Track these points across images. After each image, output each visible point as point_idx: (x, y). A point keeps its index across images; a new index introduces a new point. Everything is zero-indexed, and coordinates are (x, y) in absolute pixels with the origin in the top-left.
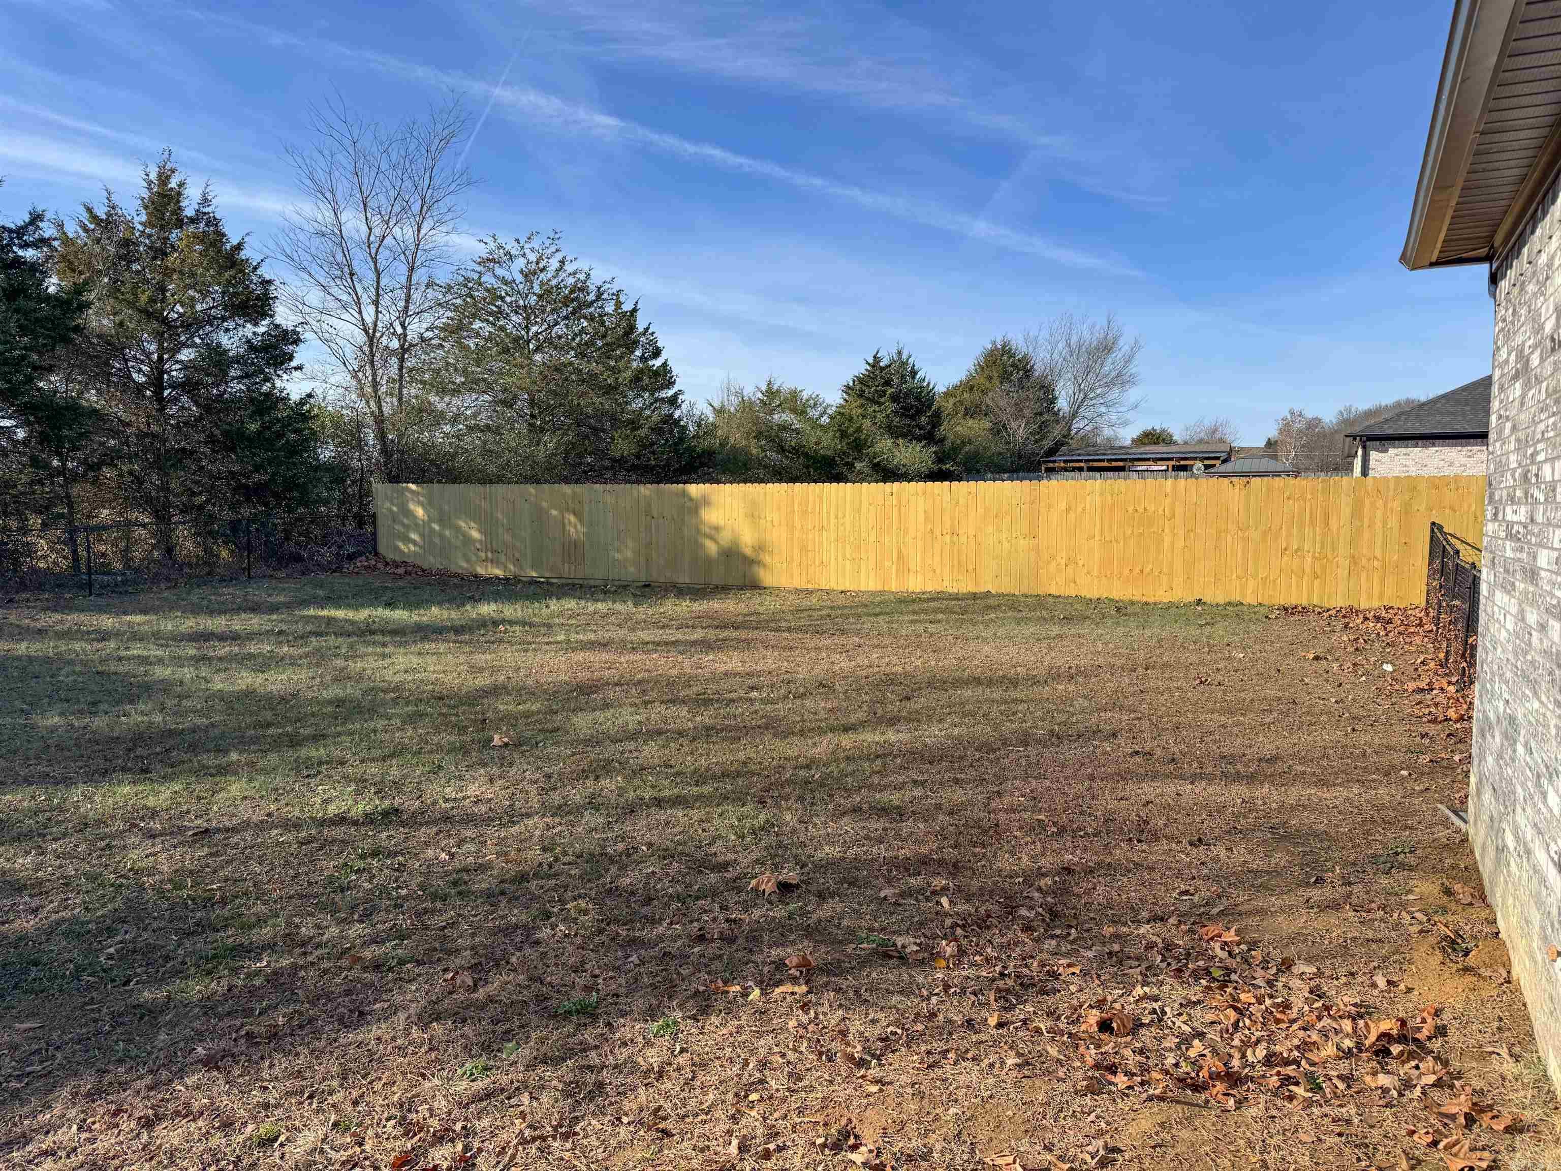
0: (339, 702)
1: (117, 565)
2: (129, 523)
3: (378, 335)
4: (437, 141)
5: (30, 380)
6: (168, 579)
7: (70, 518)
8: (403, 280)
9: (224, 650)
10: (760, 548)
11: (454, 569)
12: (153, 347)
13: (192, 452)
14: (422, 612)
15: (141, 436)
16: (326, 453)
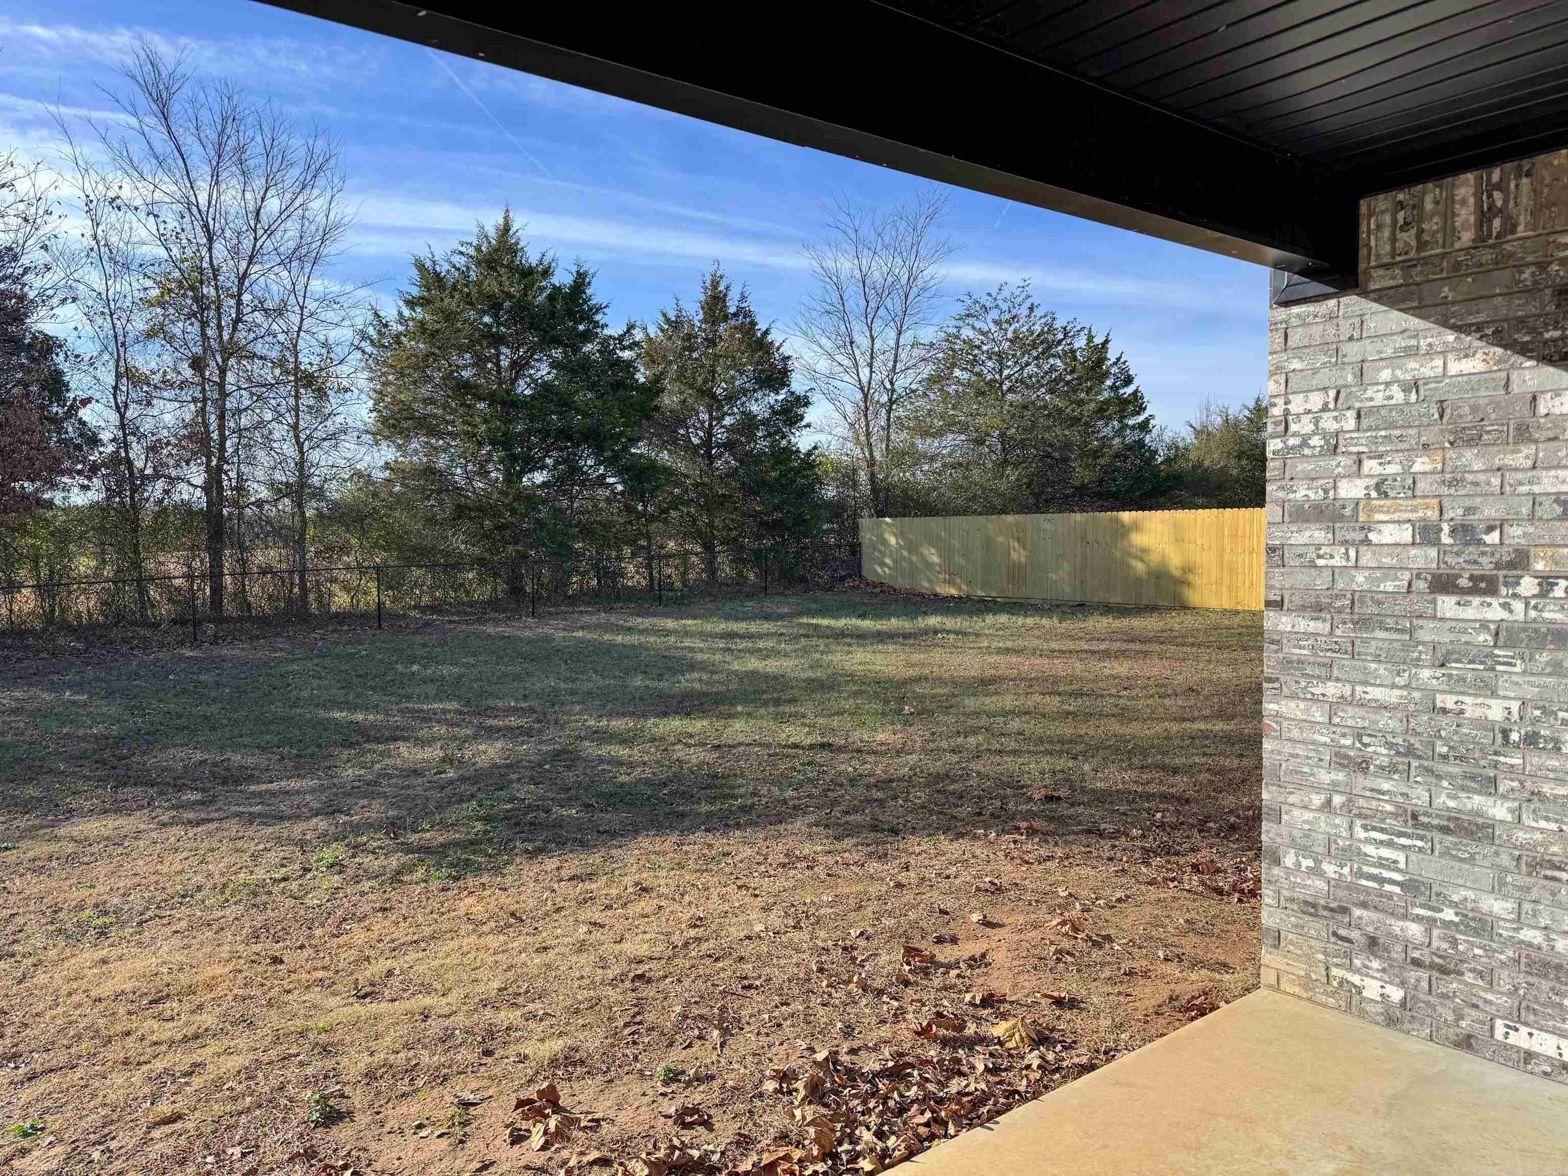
0: (810, 681)
1: (678, 584)
2: (688, 553)
3: (872, 391)
4: (922, 220)
5: (625, 449)
6: (710, 594)
7: (648, 548)
8: (892, 343)
9: (743, 645)
10: (1187, 569)
11: (918, 589)
12: (707, 417)
13: (731, 496)
14: (884, 622)
15: (697, 485)
16: (830, 492)
